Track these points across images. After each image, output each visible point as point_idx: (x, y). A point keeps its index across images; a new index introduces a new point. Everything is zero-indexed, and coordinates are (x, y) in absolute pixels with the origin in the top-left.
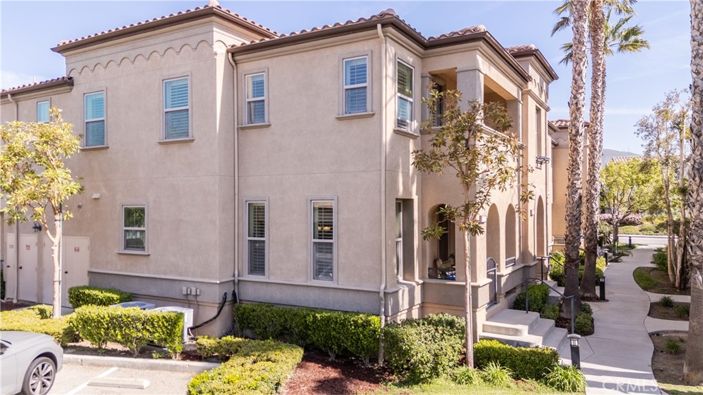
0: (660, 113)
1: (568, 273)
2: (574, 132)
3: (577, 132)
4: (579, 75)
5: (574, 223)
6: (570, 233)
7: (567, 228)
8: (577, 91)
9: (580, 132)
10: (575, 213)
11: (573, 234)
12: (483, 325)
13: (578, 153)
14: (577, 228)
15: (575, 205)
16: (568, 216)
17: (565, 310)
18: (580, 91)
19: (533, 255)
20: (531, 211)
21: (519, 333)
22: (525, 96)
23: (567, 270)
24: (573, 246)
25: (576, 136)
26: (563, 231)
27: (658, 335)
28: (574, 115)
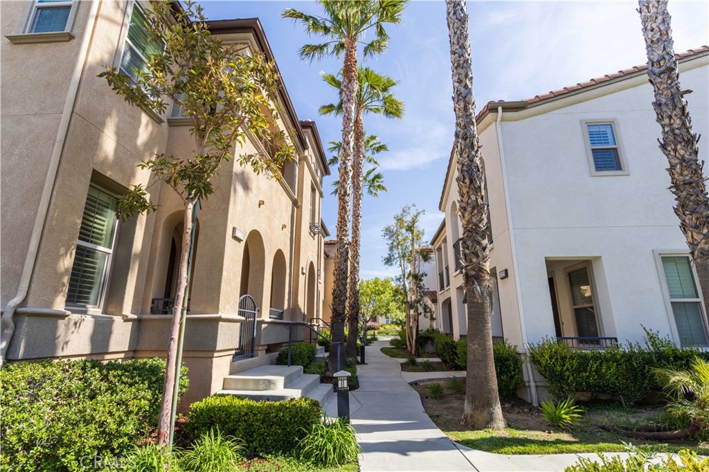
0: (398, 220)
1: (335, 328)
2: (342, 192)
3: (346, 192)
4: (347, 145)
5: (341, 277)
6: (338, 287)
7: (335, 282)
8: (345, 157)
9: (348, 192)
10: (342, 267)
11: (341, 288)
12: (224, 379)
13: (346, 212)
14: (344, 282)
15: (343, 259)
16: (336, 270)
17: (331, 369)
18: (349, 158)
19: (303, 311)
20: (302, 268)
21: (272, 386)
22: (301, 162)
23: (335, 325)
24: (339, 300)
25: (344, 195)
26: (332, 286)
27: (416, 384)
28: (343, 178)
